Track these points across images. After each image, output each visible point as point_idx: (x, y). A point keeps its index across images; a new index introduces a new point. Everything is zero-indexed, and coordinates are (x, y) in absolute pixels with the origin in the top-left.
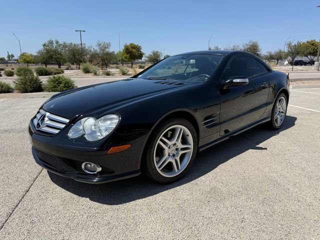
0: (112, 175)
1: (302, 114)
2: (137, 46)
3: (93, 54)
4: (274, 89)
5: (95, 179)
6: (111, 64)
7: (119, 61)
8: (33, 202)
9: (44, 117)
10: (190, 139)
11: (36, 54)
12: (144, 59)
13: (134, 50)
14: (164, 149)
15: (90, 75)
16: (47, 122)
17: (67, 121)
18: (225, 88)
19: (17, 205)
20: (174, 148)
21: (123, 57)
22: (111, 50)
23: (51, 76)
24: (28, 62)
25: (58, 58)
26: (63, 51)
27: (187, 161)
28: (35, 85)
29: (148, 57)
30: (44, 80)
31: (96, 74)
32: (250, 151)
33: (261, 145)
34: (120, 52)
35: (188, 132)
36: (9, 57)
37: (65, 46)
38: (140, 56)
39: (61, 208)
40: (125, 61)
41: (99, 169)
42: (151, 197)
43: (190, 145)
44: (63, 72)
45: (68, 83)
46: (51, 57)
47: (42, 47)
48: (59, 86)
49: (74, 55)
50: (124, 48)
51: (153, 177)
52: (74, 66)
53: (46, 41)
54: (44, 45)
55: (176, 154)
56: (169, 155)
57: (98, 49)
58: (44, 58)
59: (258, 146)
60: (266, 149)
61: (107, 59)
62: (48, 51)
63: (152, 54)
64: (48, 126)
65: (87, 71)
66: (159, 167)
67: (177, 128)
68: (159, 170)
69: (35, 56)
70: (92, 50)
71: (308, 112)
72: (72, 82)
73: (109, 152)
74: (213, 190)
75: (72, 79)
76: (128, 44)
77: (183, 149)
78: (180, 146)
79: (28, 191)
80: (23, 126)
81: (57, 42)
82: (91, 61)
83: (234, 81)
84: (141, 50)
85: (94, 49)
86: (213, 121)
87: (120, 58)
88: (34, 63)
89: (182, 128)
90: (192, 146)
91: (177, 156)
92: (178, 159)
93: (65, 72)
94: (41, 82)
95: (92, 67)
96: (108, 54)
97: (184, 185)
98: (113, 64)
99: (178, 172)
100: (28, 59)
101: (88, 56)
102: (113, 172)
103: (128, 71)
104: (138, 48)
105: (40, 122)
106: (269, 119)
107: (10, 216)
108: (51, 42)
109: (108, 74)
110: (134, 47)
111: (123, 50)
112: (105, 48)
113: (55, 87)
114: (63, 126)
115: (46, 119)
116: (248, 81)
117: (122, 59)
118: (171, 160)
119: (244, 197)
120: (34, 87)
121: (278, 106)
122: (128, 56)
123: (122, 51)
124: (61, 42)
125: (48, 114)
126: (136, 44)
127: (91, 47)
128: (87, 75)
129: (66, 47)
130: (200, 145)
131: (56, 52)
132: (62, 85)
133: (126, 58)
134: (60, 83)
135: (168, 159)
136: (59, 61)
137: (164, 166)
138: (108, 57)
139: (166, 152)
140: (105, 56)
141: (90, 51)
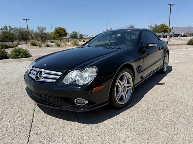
0: (94, 105)
1: (172, 64)
2: (63, 28)
3: (35, 34)
4: (164, 51)
6: (46, 40)
7: (52, 38)
8: (41, 128)
9: (41, 72)
10: (131, 81)
12: (68, 36)
13: (61, 31)
14: (119, 87)
15: (36, 47)
16: (44, 75)
17: (61, 73)
18: (144, 50)
19: (30, 132)
20: (123, 87)
22: (46, 31)
23: (13, 48)
25: (12, 37)
26: (15, 33)
27: (130, 93)
28: (3, 55)
29: (70, 35)
30: (9, 51)
31: (40, 46)
32: (157, 86)
33: (160, 82)
34: (52, 32)
35: (130, 76)
37: (16, 29)
38: (66, 34)
39: (61, 130)
40: (56, 38)
41: (87, 102)
42: (115, 117)
43: (131, 84)
44: (17, 46)
46: (7, 37)
48: (20, 54)
49: (23, 35)
50: (55, 30)
51: (115, 104)
52: (22, 42)
54: (1, 29)
55: (124, 90)
56: (121, 91)
57: (38, 31)
59: (159, 83)
60: (164, 84)
62: (4, 33)
63: (72, 33)
65: (33, 45)
66: (117, 99)
67: (125, 74)
68: (117, 100)
70: (34, 32)
71: (175, 63)
72: (28, 52)
73: (93, 91)
74: (149, 109)
75: (28, 50)
76: (57, 27)
77: (128, 87)
78: (127, 85)
79: (32, 122)
81: (10, 27)
83: (149, 45)
84: (66, 31)
85: (35, 31)
86: (140, 69)
87: (52, 36)
89: (127, 75)
90: (132, 85)
91: (125, 91)
92: (126, 92)
94: (7, 53)
96: (45, 34)
97: (131, 108)
98: (48, 40)
99: (126, 101)
101: (33, 35)
102: (95, 103)
103: (61, 44)
104: (64, 30)
105: (38, 75)
106: (162, 67)
107: (29, 139)
108: (6, 27)
109: (48, 46)
110: (61, 29)
111: (55, 31)
113: (17, 55)
114: (58, 77)
115: (43, 73)
116: (156, 45)
117: (54, 37)
118: (123, 94)
119: (168, 112)
120: (2, 56)
121: (165, 60)
122: (58, 35)
123: (53, 32)
124: (13, 27)
125: (43, 70)
126: (63, 27)
127: (34, 30)
129: (16, 30)
130: (135, 83)
131: (9, 33)
132: (22, 54)
133: (56, 36)
135: (121, 93)
136: (12, 39)
137: (119, 98)
138: (45, 36)
139: (120, 89)
140: (43, 35)
141: (33, 32)
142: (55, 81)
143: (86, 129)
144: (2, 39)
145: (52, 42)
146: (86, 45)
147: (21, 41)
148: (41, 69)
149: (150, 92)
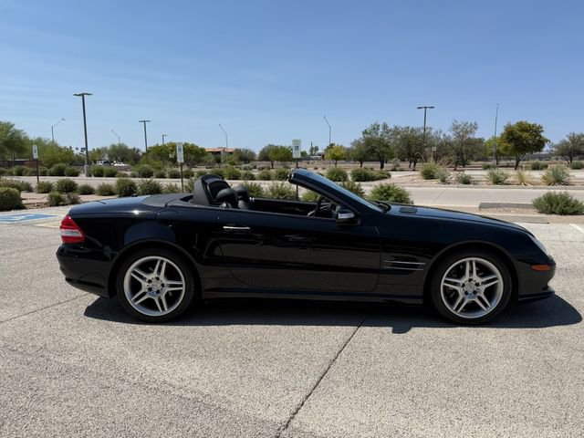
2: (534, 126)
3: (442, 144)
6: (473, 159)
7: (491, 154)
11: (349, 146)
12: (546, 149)
13: (525, 135)
15: (434, 182)
21: (501, 149)
22: (477, 135)
24: (337, 159)
25: (383, 152)
26: (392, 141)
29: (557, 147)
31: (444, 181)
34: (495, 138)
36: (312, 150)
37: (396, 131)
38: (540, 144)
40: (504, 155)
44: (390, 176)
45: (401, 195)
46: (372, 151)
47: (362, 136)
49: (409, 147)
50: (503, 131)
52: (405, 165)
53: (368, 126)
54: (365, 132)
57: (451, 135)
58: (361, 153)
61: (467, 151)
62: (368, 142)
63: (567, 139)
65: (429, 175)
69: (348, 149)
70: (442, 137)
76: (513, 123)
81: (385, 127)
82: (437, 158)
84: (542, 134)
85: (444, 135)
87: (494, 150)
88: (344, 159)
93: (392, 176)
95: (440, 169)
96: (471, 143)
98: (477, 160)
100: (337, 154)
101: (434, 149)
103: (507, 178)
104: (535, 131)
108: (376, 128)
110: (524, 128)
111: (502, 135)
112: (467, 132)
117: (498, 151)
122: (511, 146)
123: (498, 135)
124: (391, 126)
126: (532, 123)
127: (441, 132)
128: (429, 182)
129: (398, 133)
131: (380, 142)
133: (506, 149)
134: (390, 195)
136: (383, 157)
138: (470, 149)
140: (464, 148)
141: (438, 138)
144: (362, 156)
145: (486, 168)
147: (404, 161)
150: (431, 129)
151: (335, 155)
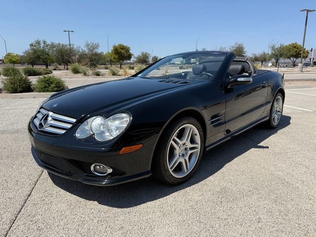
0: (124, 176)
1: (294, 113)
2: (126, 47)
3: (81, 54)
4: (272, 90)
5: (104, 181)
6: (99, 64)
7: (108, 61)
8: (38, 207)
9: (48, 116)
10: (198, 139)
11: (22, 54)
12: (133, 59)
13: (123, 51)
14: (175, 149)
15: (79, 75)
16: (51, 122)
17: (74, 120)
18: (229, 87)
19: (20, 211)
20: (183, 148)
21: (112, 58)
22: (99, 51)
23: (41, 76)
24: (14, 63)
25: (46, 58)
26: (51, 51)
27: (194, 160)
28: (24, 85)
29: (137, 58)
30: (34, 80)
31: (85, 74)
32: (253, 150)
33: (261, 144)
34: (108, 53)
35: (196, 131)
37: (53, 46)
38: (129, 57)
39: (68, 213)
40: (114, 62)
41: (110, 171)
42: (161, 199)
43: (198, 144)
44: (52, 72)
45: (59, 83)
46: (38, 57)
47: (29, 47)
48: (49, 86)
49: (62, 56)
50: (112, 49)
52: (62, 67)
53: (33, 41)
54: (31, 45)
55: (184, 153)
56: (179, 155)
57: (86, 50)
58: (30, 58)
59: (259, 145)
60: (268, 147)
61: (95, 59)
62: (35, 52)
63: (141, 55)
64: (52, 126)
65: (76, 71)
66: (171, 168)
67: (187, 127)
68: (171, 171)
69: (22, 56)
70: (81, 50)
71: (299, 111)
72: (63, 82)
73: (121, 152)
74: (224, 190)
75: (63, 79)
76: (117, 45)
78: (189, 145)
80: (15, 127)
81: (44, 42)
82: (79, 62)
83: (239, 79)
84: (130, 51)
85: (82, 49)
86: (219, 120)
87: (109, 59)
88: (20, 63)
89: (191, 128)
90: (199, 146)
91: (186, 156)
92: (187, 158)
93: (53, 73)
94: (30, 82)
95: (82, 68)
96: (96, 54)
97: (193, 186)
98: (101, 65)
99: (187, 172)
100: (14, 60)
101: (77, 56)
102: (124, 173)
103: (118, 72)
104: (127, 50)
105: (42, 121)
106: (268, 118)
107: (13, 223)
108: (38, 43)
109: (98, 74)
110: (122, 47)
111: (112, 51)
112: (94, 48)
113: (45, 87)
114: (69, 126)
115: (50, 118)
116: (252, 80)
117: (111, 60)
118: (182, 160)
119: (255, 197)
121: (276, 105)
122: (117, 56)
123: (110, 51)
124: (49, 42)
125: (51, 114)
126: (125, 45)
127: (80, 47)
128: (76, 75)
129: (54, 47)
130: (207, 145)
131: (43, 52)
132: (53, 85)
133: (115, 58)
135: (178, 159)
136: (47, 62)
137: (175, 166)
138: (96, 58)
139: (178, 151)
140: (93, 57)
141: (79, 51)
142: (63, 132)
143: (107, 215)
145: (106, 68)
146: (140, 75)
147: (61, 65)
148: (49, 111)
149: (236, 160)
150: (73, 45)
151: (12, 60)
